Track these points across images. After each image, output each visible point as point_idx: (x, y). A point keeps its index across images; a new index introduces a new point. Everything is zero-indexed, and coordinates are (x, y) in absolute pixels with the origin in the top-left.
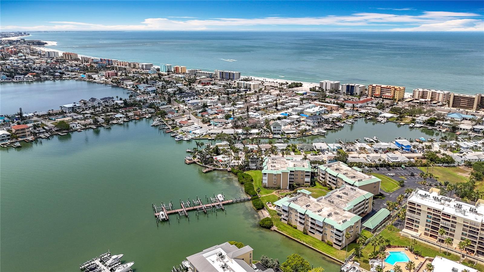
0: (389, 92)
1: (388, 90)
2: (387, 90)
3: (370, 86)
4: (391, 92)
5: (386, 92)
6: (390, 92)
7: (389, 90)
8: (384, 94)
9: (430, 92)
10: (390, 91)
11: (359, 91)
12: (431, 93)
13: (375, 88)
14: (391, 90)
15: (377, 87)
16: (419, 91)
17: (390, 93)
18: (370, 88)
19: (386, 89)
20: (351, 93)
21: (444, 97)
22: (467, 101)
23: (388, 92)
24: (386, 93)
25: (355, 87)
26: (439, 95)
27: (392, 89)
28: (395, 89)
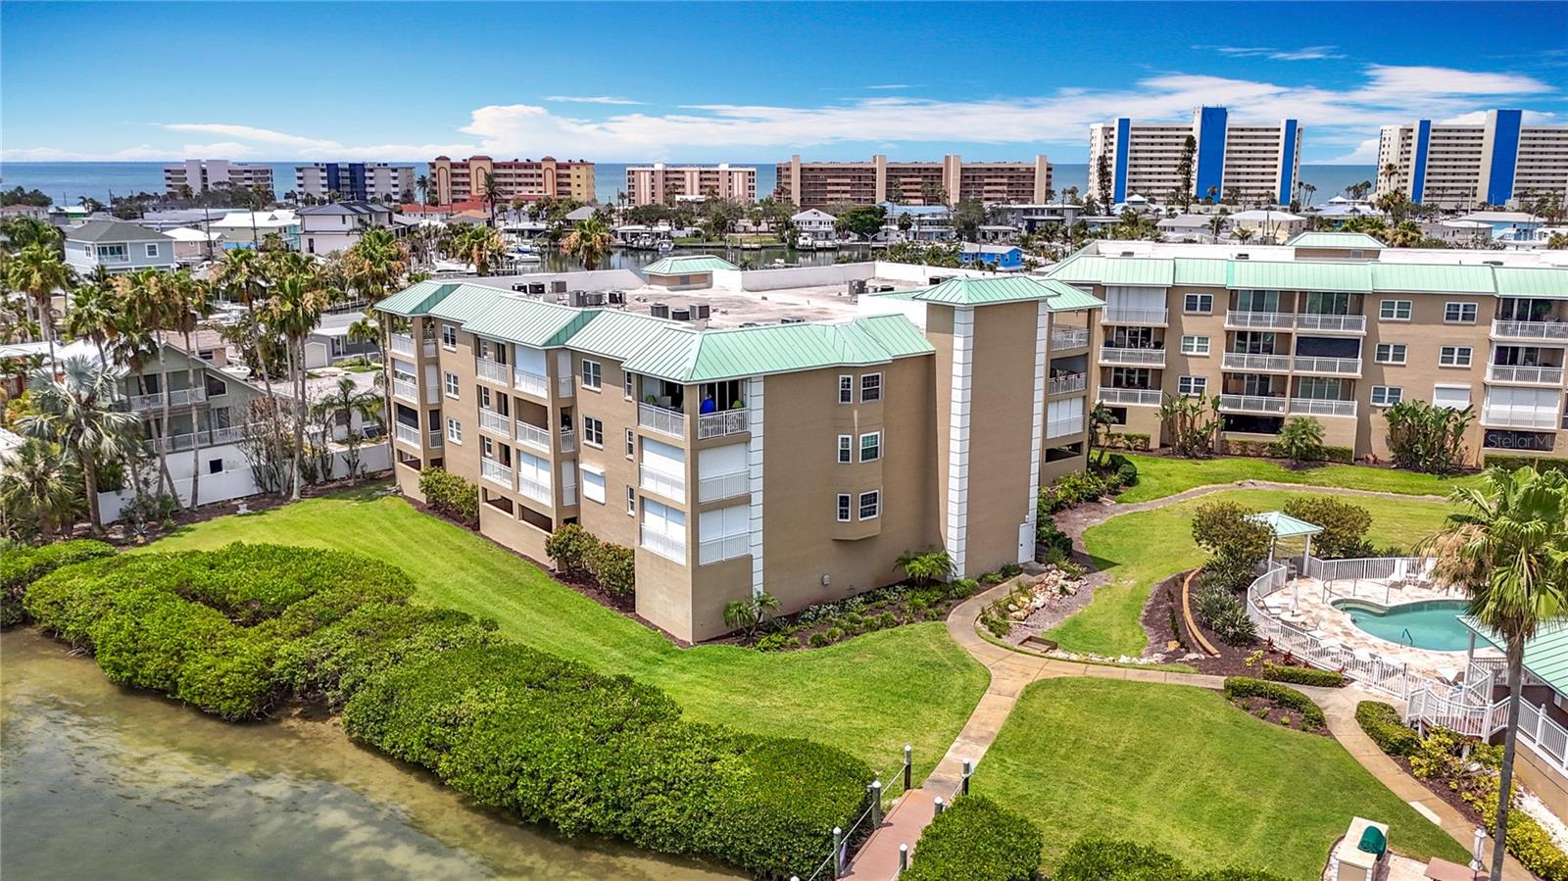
0: (532, 184)
1: (526, 175)
2: (520, 176)
3: (439, 164)
4: (540, 180)
5: (520, 184)
6: (540, 184)
7: (532, 176)
8: (512, 193)
9: (692, 172)
10: (540, 176)
11: (395, 186)
12: (696, 176)
13: (466, 171)
14: (539, 172)
15: (474, 165)
16: (653, 172)
17: (540, 189)
18: (443, 173)
19: (519, 171)
21: (751, 184)
22: (848, 184)
23: (526, 184)
24: (519, 188)
25: (371, 170)
26: (730, 181)
27: (545, 165)
28: (559, 166)
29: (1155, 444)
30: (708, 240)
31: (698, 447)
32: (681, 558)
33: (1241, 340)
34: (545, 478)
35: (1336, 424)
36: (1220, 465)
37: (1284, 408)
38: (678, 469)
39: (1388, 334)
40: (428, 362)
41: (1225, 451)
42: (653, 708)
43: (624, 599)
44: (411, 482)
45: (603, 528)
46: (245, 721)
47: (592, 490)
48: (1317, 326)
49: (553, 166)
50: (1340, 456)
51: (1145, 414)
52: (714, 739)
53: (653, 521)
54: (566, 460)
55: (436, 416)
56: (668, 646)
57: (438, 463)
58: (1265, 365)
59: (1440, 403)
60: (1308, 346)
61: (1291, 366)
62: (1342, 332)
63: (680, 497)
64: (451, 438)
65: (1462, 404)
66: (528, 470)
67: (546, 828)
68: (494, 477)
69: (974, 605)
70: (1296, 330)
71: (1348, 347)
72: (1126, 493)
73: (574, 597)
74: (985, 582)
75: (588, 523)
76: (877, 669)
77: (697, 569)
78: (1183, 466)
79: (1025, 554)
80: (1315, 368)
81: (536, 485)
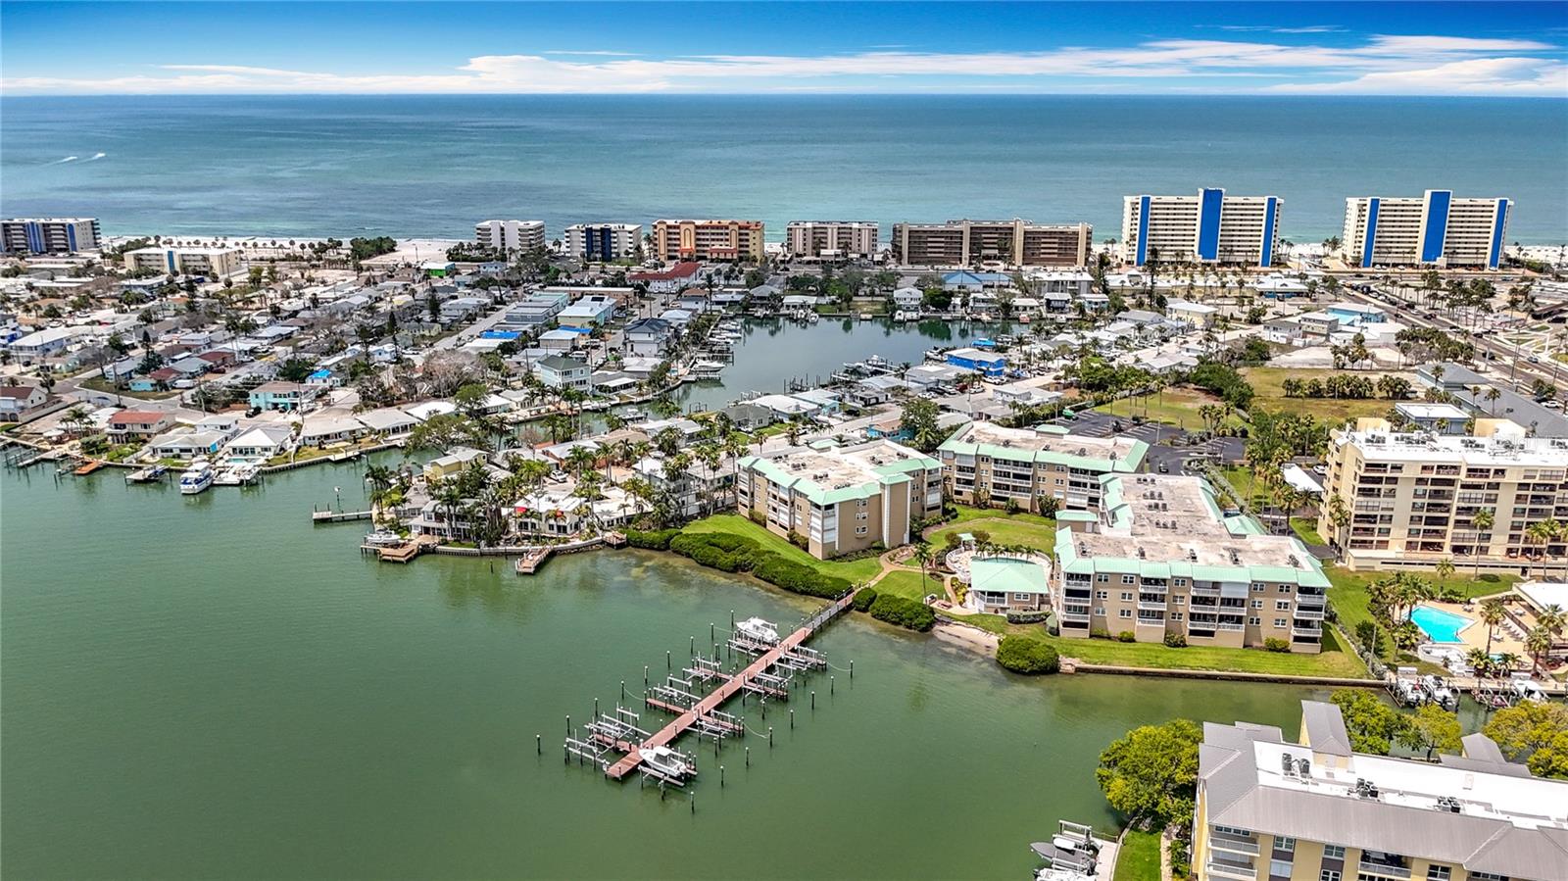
0: (723, 240)
1: (718, 234)
2: (715, 234)
3: (659, 227)
4: (727, 237)
5: (714, 239)
6: (727, 240)
7: (722, 234)
8: (708, 245)
9: (832, 229)
10: (727, 234)
11: (631, 243)
12: (835, 233)
13: (678, 231)
14: (728, 231)
15: (682, 227)
16: (804, 230)
17: (727, 243)
18: (662, 232)
19: (713, 231)
20: (603, 253)
22: (943, 242)
23: (719, 240)
24: (713, 243)
25: (615, 232)
26: (859, 235)
27: (731, 227)
28: (740, 228)
29: (971, 503)
30: (840, 310)
31: (824, 518)
32: (820, 541)
33: (996, 473)
34: (787, 518)
35: (1024, 500)
36: (988, 512)
37: (1009, 494)
38: (820, 522)
39: (1040, 473)
40: (752, 479)
41: (992, 507)
42: (814, 572)
43: (806, 549)
44: (745, 512)
45: (801, 532)
46: (732, 572)
47: (797, 521)
48: (1019, 471)
49: (736, 228)
50: (1025, 511)
51: (968, 492)
52: (825, 577)
53: (813, 532)
54: (792, 514)
55: (752, 494)
56: (816, 560)
57: (752, 507)
58: (1004, 481)
59: (1056, 496)
60: (1016, 476)
61: (1011, 482)
62: (1025, 473)
63: (820, 528)
64: (756, 500)
65: (1062, 497)
66: (781, 515)
67: (795, 591)
68: (772, 515)
69: (887, 554)
70: (1012, 471)
71: (1027, 477)
72: (952, 521)
73: (793, 546)
74: (893, 548)
75: (797, 530)
76: (862, 567)
77: (823, 544)
78: (977, 511)
79: (906, 540)
80: (1018, 483)
81: (784, 519)
